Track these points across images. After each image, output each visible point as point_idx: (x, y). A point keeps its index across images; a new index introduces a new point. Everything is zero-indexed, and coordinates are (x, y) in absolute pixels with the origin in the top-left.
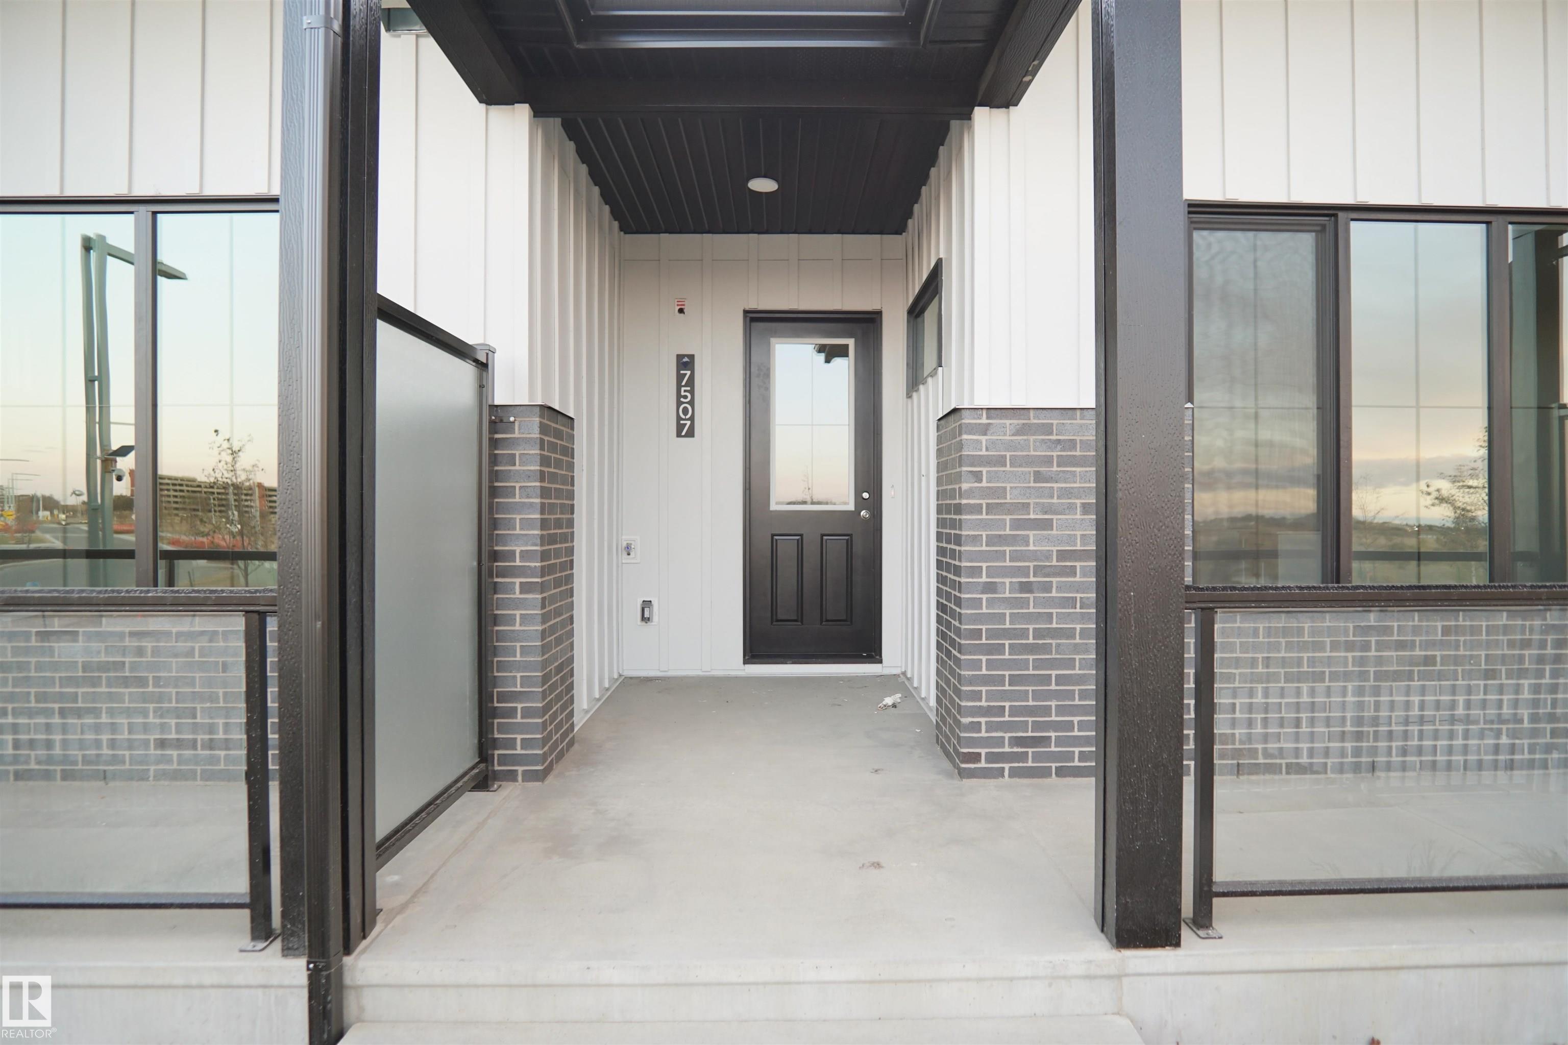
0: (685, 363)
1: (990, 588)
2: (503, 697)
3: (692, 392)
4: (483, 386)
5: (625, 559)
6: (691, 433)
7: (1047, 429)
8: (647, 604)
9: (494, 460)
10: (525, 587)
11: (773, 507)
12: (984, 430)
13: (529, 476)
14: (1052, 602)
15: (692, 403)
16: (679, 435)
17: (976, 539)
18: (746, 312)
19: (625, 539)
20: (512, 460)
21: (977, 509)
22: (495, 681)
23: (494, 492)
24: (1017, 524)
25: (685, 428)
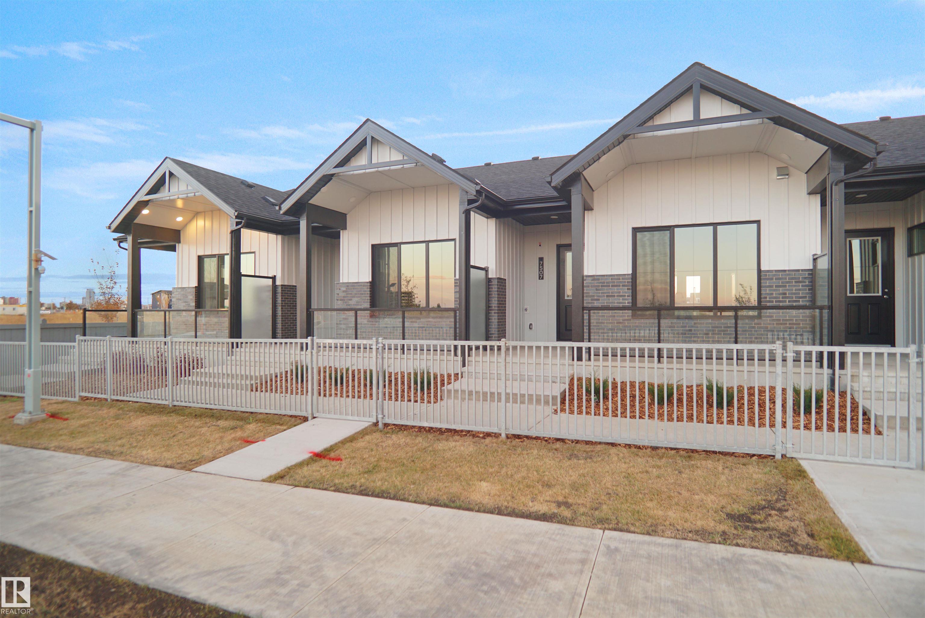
0: (541, 259)
2: (490, 334)
3: (543, 267)
4: (487, 274)
5: (525, 312)
6: (543, 279)
7: (599, 279)
8: (531, 325)
9: (489, 288)
10: (494, 313)
11: (565, 298)
13: (495, 291)
14: (600, 316)
15: (543, 270)
16: (539, 279)
18: (557, 245)
19: (525, 307)
20: (492, 288)
22: (489, 331)
23: (489, 294)
24: (592, 300)
25: (541, 277)
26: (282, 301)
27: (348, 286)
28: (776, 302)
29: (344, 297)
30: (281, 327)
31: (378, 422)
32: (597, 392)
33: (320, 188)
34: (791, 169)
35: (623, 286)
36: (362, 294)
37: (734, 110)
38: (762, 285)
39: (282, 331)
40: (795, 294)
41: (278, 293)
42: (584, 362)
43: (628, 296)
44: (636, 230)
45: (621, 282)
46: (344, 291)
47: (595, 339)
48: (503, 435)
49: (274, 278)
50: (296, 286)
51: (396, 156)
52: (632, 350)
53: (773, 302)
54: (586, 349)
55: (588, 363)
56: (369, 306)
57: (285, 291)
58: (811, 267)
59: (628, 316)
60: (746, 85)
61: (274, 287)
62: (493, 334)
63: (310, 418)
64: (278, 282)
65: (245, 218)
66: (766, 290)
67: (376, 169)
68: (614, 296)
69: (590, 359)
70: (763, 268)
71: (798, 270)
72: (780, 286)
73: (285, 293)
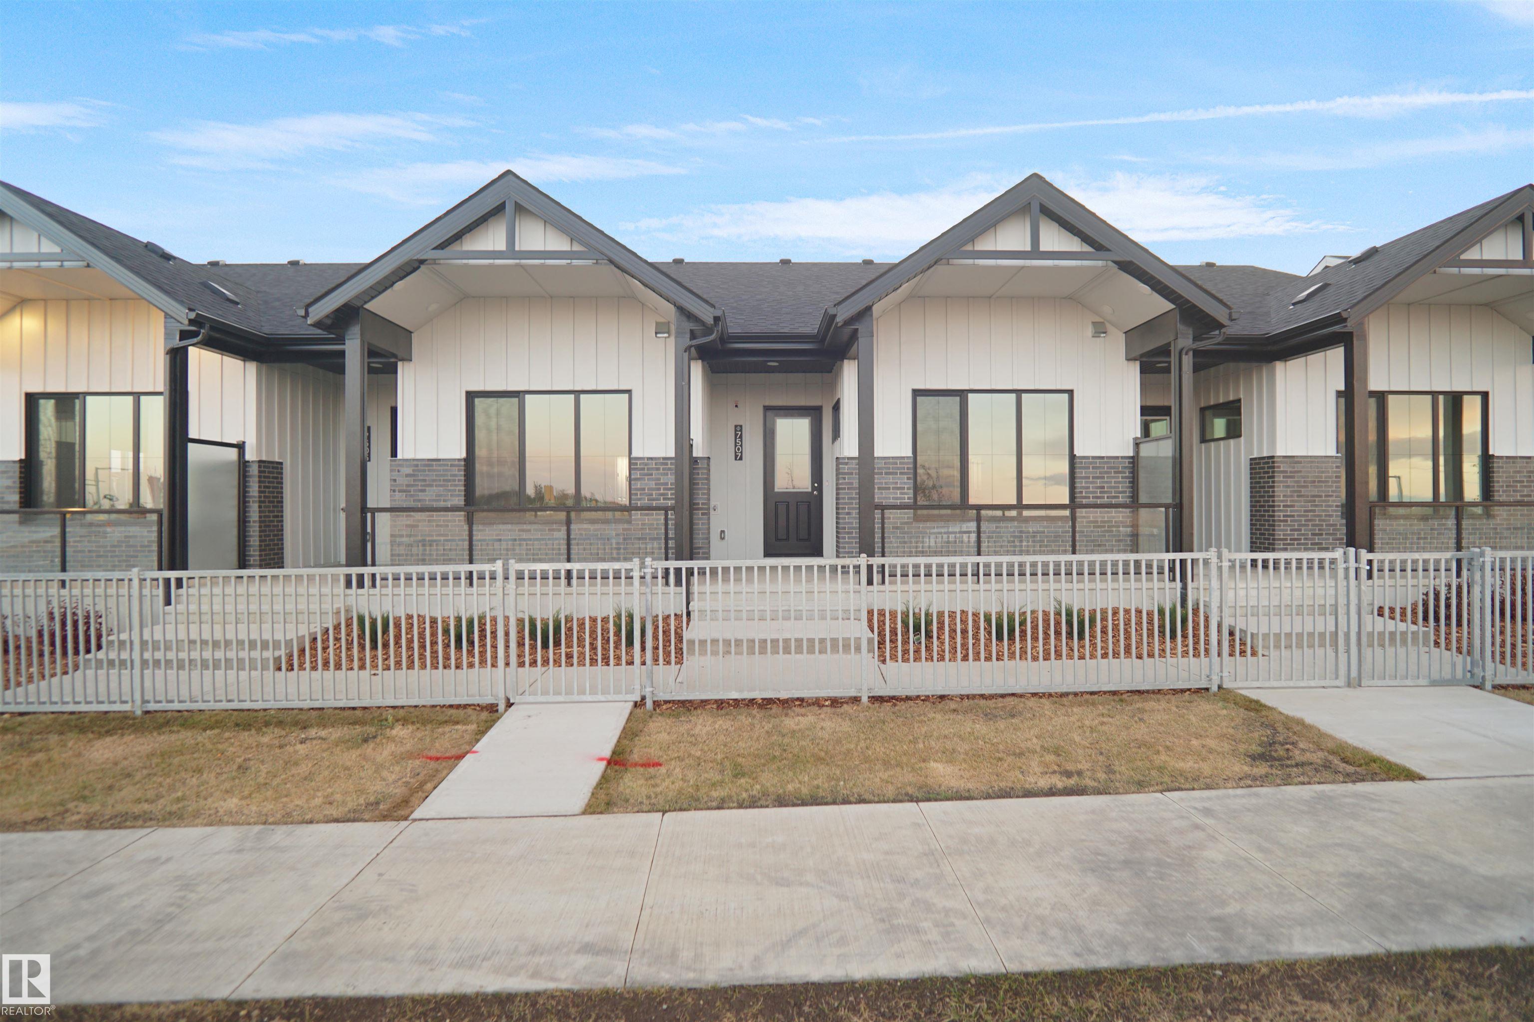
0: (738, 429)
1: (848, 514)
3: (741, 440)
5: (713, 512)
6: (741, 459)
8: (723, 532)
11: (776, 490)
12: (846, 464)
15: (741, 446)
16: (736, 459)
17: (844, 498)
18: (764, 407)
19: (713, 504)
20: (698, 474)
21: (844, 489)
25: (739, 457)
26: (260, 492)
27: (417, 466)
28: (1108, 497)
29: (407, 486)
30: (257, 543)
31: (643, 698)
32: (917, 629)
33: (394, 283)
34: (1108, 325)
35: (901, 473)
36: (449, 481)
37: (1074, 245)
38: (1077, 475)
39: (260, 551)
40: (1114, 487)
41: (250, 476)
42: (876, 587)
43: (908, 489)
44: (917, 393)
45: (898, 468)
46: (407, 476)
47: (891, 552)
48: (865, 699)
49: (240, 447)
50: (281, 463)
51: (557, 243)
52: (916, 566)
53: (1089, 498)
54: (878, 567)
55: (882, 588)
56: (463, 503)
57: (264, 472)
58: (1131, 454)
59: (908, 518)
60: (1093, 214)
61: (243, 464)
62: (699, 548)
63: (502, 707)
64: (250, 456)
65: (207, 326)
66: (1081, 483)
67: (517, 261)
68: (889, 488)
69: (883, 582)
70: (1077, 452)
71: (1117, 458)
72: (1098, 478)
73: (265, 477)
